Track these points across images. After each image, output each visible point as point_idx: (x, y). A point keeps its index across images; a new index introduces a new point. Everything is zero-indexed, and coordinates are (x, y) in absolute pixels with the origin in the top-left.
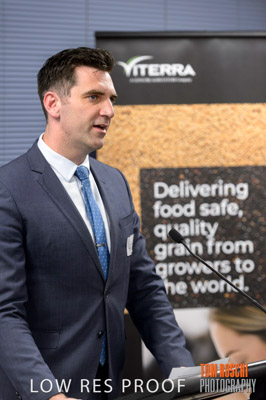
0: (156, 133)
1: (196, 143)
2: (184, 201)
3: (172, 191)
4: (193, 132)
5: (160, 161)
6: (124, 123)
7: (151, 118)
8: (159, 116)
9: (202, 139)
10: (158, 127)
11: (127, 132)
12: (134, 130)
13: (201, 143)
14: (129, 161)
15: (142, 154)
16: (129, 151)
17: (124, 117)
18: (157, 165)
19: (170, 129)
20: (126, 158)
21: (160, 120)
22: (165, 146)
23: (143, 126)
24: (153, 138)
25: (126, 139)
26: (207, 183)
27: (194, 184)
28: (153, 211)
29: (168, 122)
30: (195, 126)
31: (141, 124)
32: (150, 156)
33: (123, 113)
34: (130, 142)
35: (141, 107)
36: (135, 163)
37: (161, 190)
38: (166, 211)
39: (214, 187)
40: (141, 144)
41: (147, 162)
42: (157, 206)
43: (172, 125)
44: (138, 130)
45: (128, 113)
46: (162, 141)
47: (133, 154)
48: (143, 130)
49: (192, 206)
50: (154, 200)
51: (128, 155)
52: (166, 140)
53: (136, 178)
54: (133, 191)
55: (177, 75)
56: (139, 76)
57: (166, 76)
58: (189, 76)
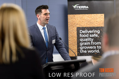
0: (80, 20)
1: (89, 22)
2: (86, 34)
3: (84, 32)
4: (88, 20)
5: (81, 26)
6: (74, 18)
7: (79, 17)
8: (81, 17)
11: (74, 20)
13: (90, 22)
15: (77, 24)
22: (82, 23)
26: (91, 30)
27: (88, 30)
28: (80, 36)
30: (88, 18)
31: (77, 18)
34: (75, 22)
35: (77, 15)
36: (76, 26)
37: (81, 32)
38: (82, 36)
39: (93, 31)
40: (77, 22)
41: (78, 26)
42: (80, 35)
43: (83, 18)
45: (74, 16)
47: (75, 24)
49: (88, 35)
50: (80, 34)
53: (76, 29)
54: (75, 32)
55: (85, 8)
56: (77, 8)
57: (82, 8)
58: (87, 8)
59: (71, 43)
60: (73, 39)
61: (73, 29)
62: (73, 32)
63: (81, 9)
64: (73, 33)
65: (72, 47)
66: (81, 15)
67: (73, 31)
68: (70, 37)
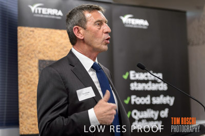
0: (45, 43)
1: (63, 49)
4: (61, 44)
5: (47, 57)
6: (31, 36)
7: (43, 35)
8: (47, 34)
9: (66, 47)
10: (47, 40)
11: (33, 41)
12: (36, 40)
14: (33, 55)
15: (39, 52)
16: (34, 51)
17: (31, 33)
18: (46, 59)
19: (52, 41)
20: (32, 54)
21: (47, 36)
22: (50, 49)
23: (40, 38)
24: (45, 45)
25: (32, 44)
29: (51, 38)
31: (39, 37)
32: (43, 54)
33: (31, 31)
34: (34, 46)
35: (39, 29)
36: (36, 57)
40: (39, 47)
41: (41, 57)
43: (52, 39)
44: (38, 40)
45: (33, 31)
46: (48, 46)
47: (36, 52)
48: (40, 41)
51: (33, 53)
52: (50, 46)
53: (36, 64)
54: (35, 71)
55: (55, 15)
56: (38, 13)
57: (50, 14)
58: (60, 16)
59: (25, 98)
60: (29, 88)
61: (29, 64)
62: (31, 72)
63: (47, 16)
64: (30, 74)
65: (27, 111)
66: (47, 30)
67: (31, 70)
68: (23, 83)
